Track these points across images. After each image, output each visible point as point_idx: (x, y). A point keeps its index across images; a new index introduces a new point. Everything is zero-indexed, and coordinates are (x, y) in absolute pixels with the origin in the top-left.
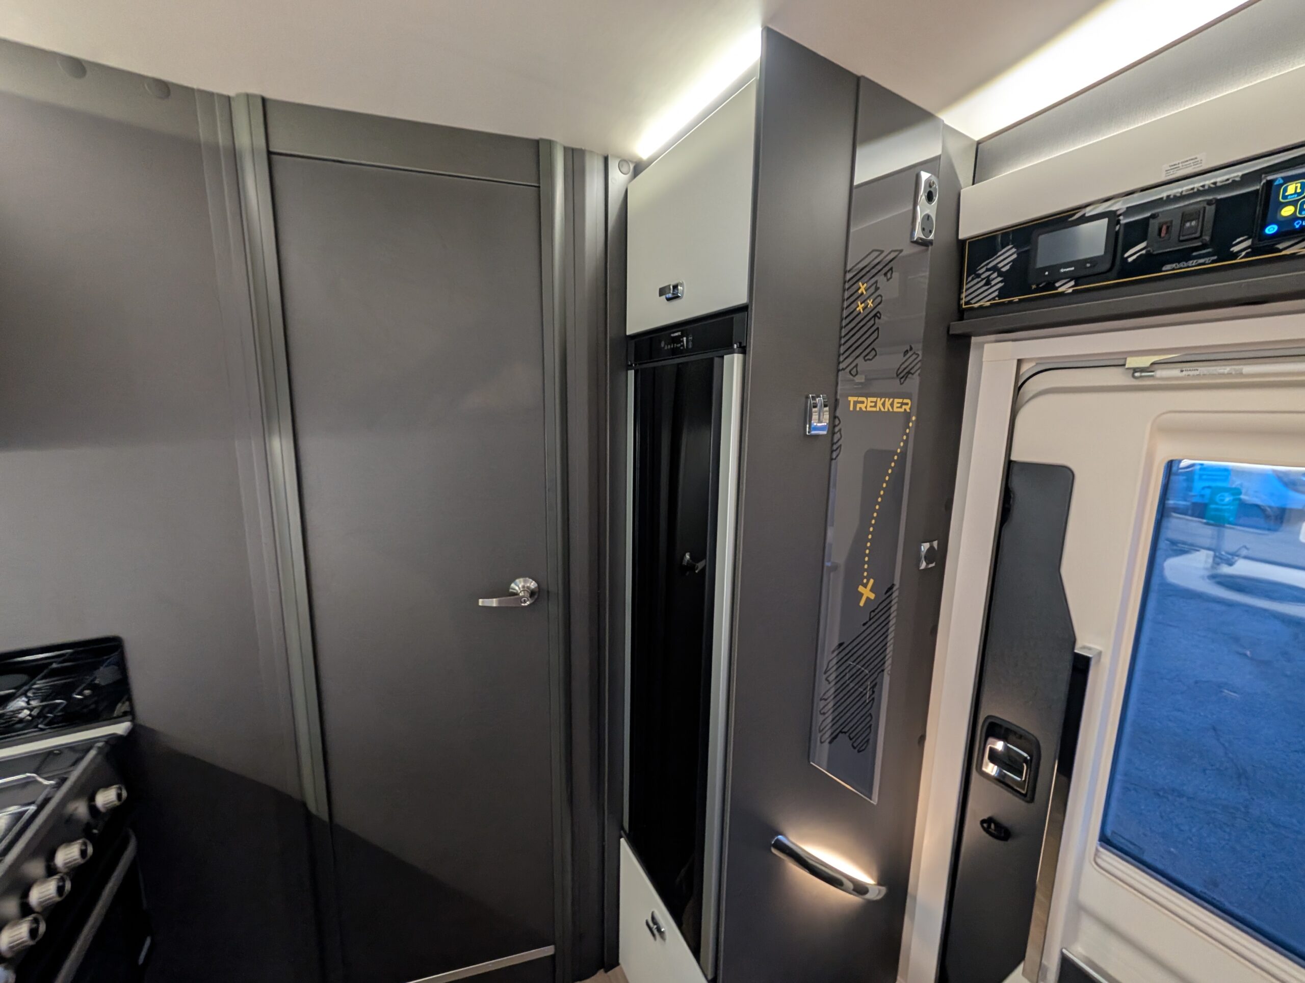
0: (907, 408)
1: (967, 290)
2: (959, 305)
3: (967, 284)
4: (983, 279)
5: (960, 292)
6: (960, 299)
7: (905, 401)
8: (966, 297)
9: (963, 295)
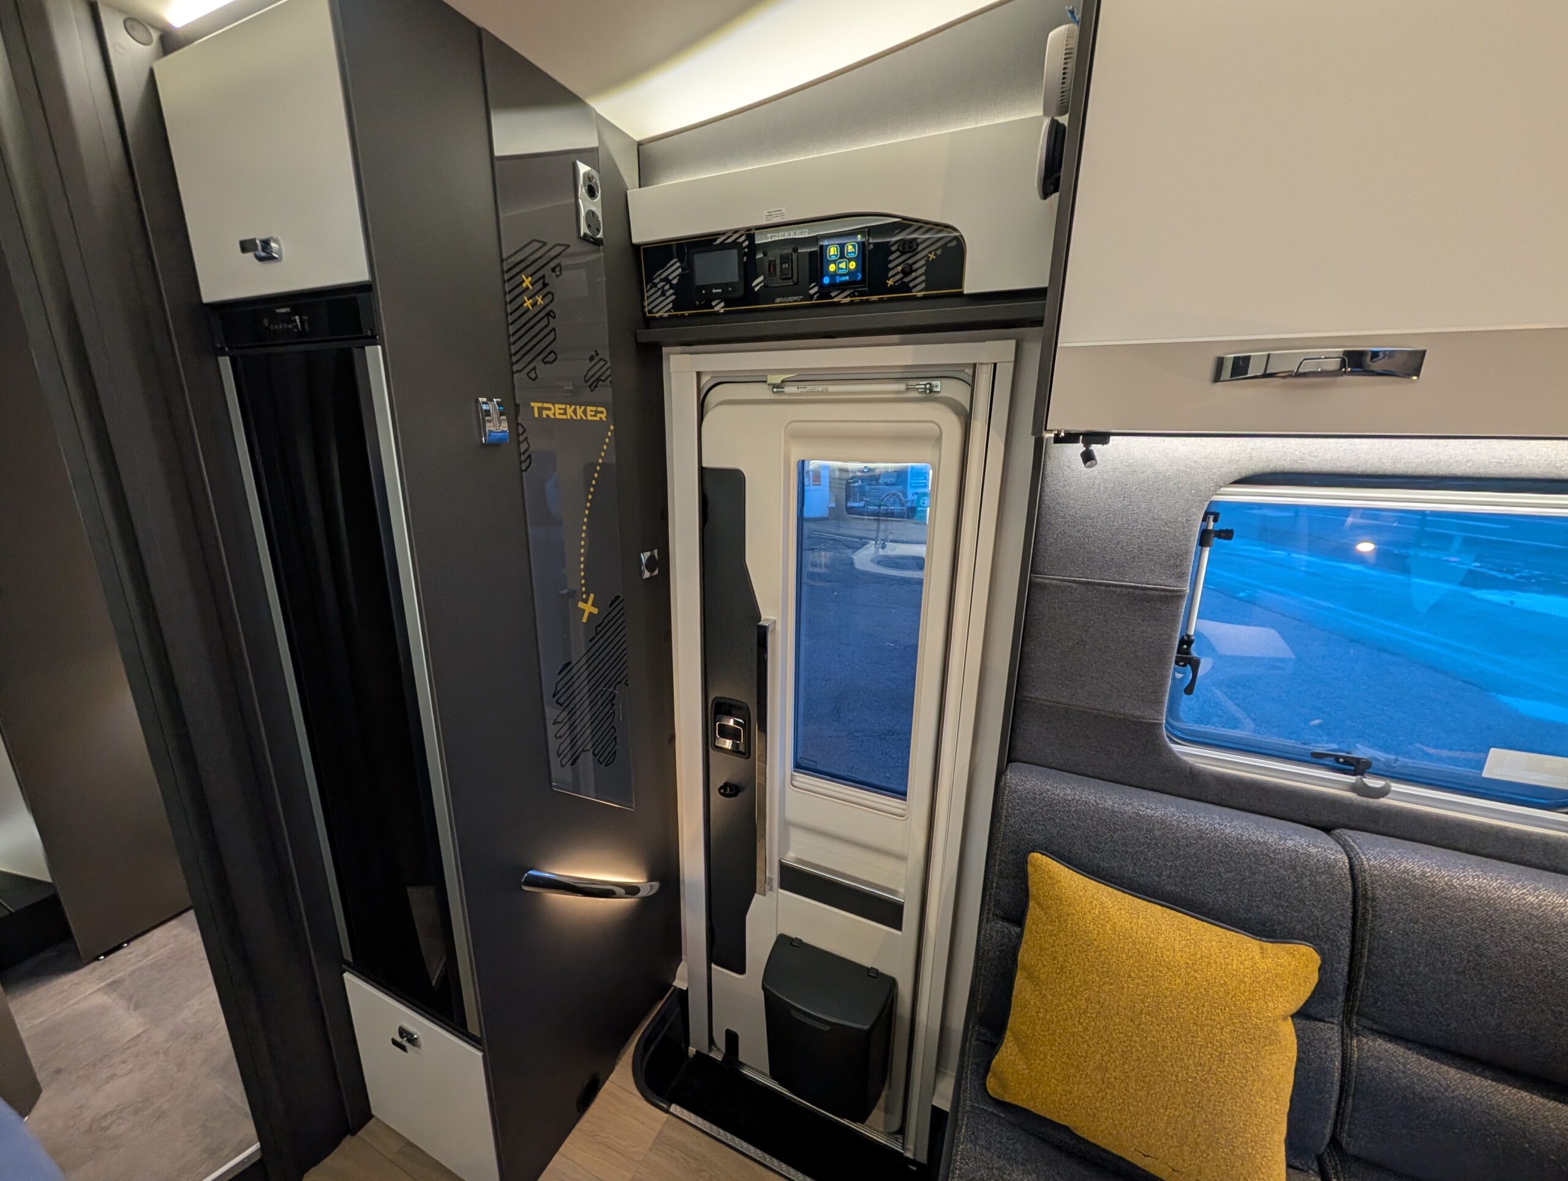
0: (603, 416)
1: (648, 298)
2: (644, 313)
3: (647, 292)
4: (659, 289)
5: (643, 300)
6: (643, 307)
7: (600, 409)
8: (648, 305)
9: (646, 303)
